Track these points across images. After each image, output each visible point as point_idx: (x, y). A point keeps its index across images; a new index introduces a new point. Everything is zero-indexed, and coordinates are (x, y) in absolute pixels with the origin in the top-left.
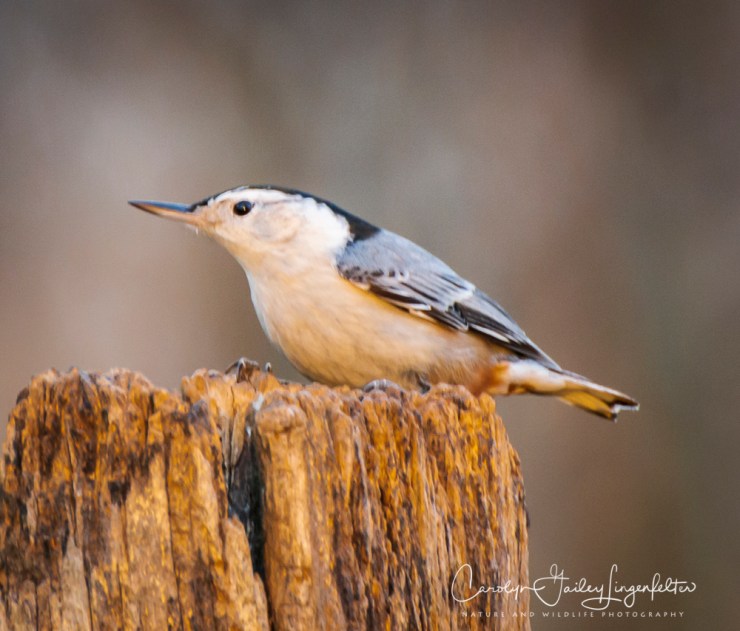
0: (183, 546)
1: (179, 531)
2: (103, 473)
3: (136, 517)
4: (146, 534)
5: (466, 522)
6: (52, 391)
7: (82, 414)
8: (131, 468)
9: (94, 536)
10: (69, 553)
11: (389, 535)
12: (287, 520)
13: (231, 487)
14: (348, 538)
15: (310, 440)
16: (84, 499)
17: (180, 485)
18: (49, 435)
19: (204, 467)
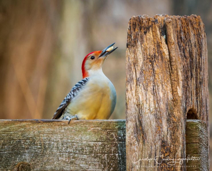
0: (155, 41)
1: (154, 38)
2: (143, 30)
3: (148, 36)
4: (149, 39)
5: (197, 35)
6: (135, 19)
7: (139, 22)
8: (147, 29)
9: (142, 40)
10: (138, 42)
11: (186, 37)
12: (170, 36)
13: (162, 31)
14: (179, 38)
15: (173, 24)
16: (140, 34)
17: (154, 31)
18: (134, 25)
19: (158, 29)
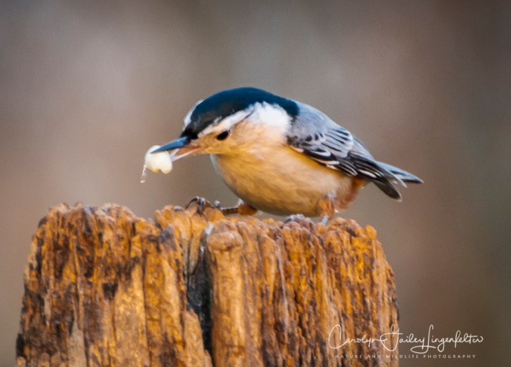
0: (155, 330)
1: (152, 319)
2: (99, 278)
3: (122, 309)
4: (128, 321)
5: (354, 316)
6: (63, 219)
7: (85, 236)
8: (119, 274)
9: (92, 322)
10: (74, 334)
11: (300, 324)
12: (228, 313)
13: (189, 289)
14: (271, 325)
15: (245, 256)
16: (85, 295)
17: (153, 286)
18: (61, 250)
19: (170, 274)
